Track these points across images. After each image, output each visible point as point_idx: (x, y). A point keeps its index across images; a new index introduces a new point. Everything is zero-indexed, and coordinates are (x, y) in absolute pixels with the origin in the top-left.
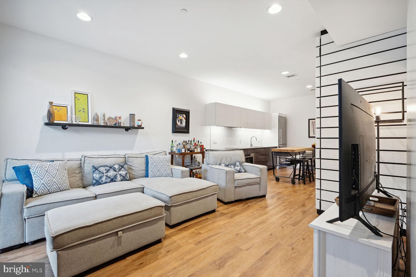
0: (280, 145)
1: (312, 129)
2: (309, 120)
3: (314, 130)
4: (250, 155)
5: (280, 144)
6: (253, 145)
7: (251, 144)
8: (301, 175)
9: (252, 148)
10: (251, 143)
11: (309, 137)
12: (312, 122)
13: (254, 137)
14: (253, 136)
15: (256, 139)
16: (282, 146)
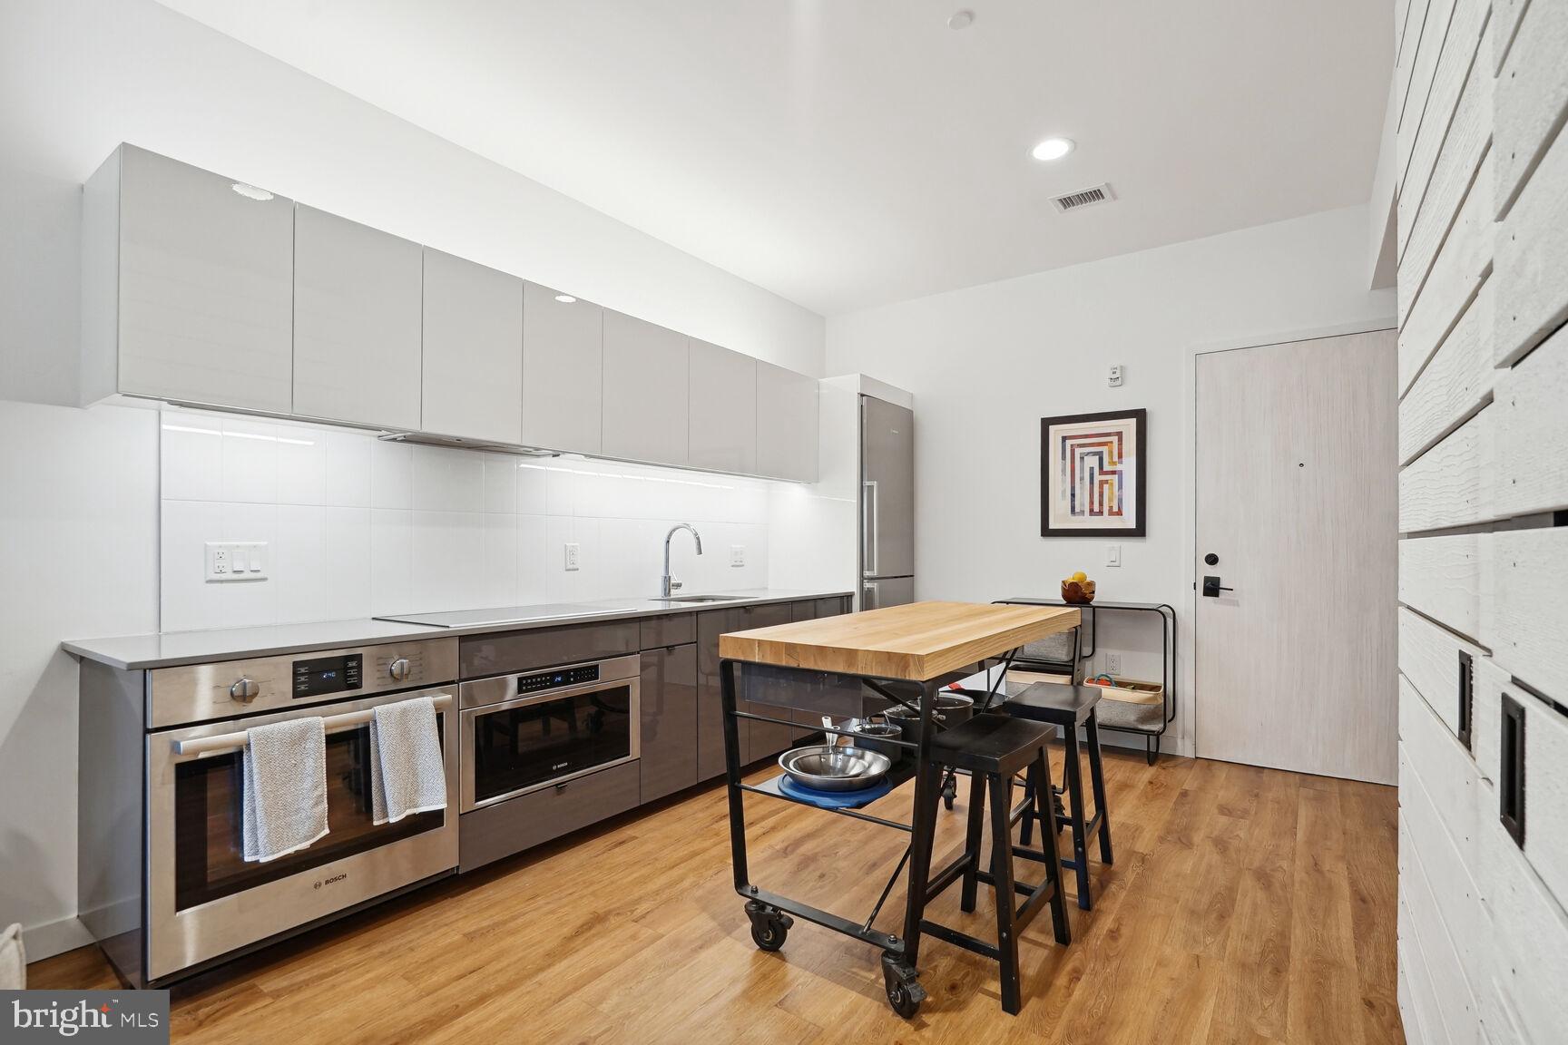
0: (867, 585)
1: (1064, 481)
2: (1046, 423)
3: (1073, 488)
4: (592, 673)
5: (871, 579)
6: (679, 585)
7: (667, 579)
8: (984, 865)
9: (675, 606)
10: (663, 573)
11: (1047, 532)
12: (1064, 439)
13: (686, 526)
14: (680, 523)
15: (694, 542)
16: (880, 591)
